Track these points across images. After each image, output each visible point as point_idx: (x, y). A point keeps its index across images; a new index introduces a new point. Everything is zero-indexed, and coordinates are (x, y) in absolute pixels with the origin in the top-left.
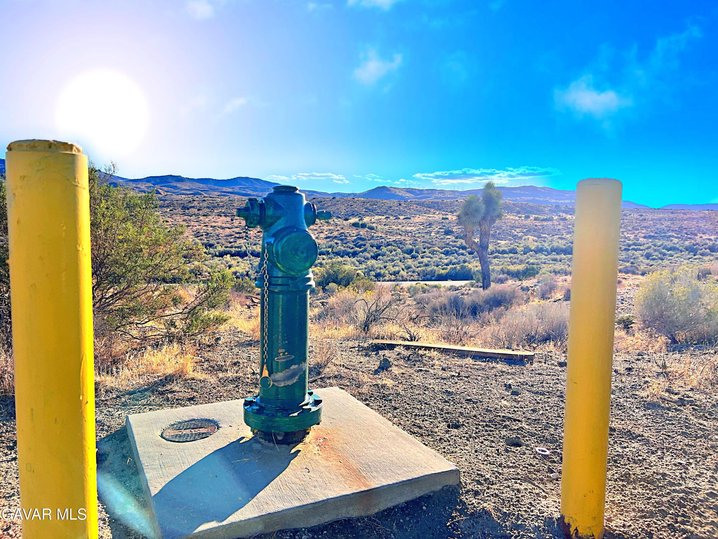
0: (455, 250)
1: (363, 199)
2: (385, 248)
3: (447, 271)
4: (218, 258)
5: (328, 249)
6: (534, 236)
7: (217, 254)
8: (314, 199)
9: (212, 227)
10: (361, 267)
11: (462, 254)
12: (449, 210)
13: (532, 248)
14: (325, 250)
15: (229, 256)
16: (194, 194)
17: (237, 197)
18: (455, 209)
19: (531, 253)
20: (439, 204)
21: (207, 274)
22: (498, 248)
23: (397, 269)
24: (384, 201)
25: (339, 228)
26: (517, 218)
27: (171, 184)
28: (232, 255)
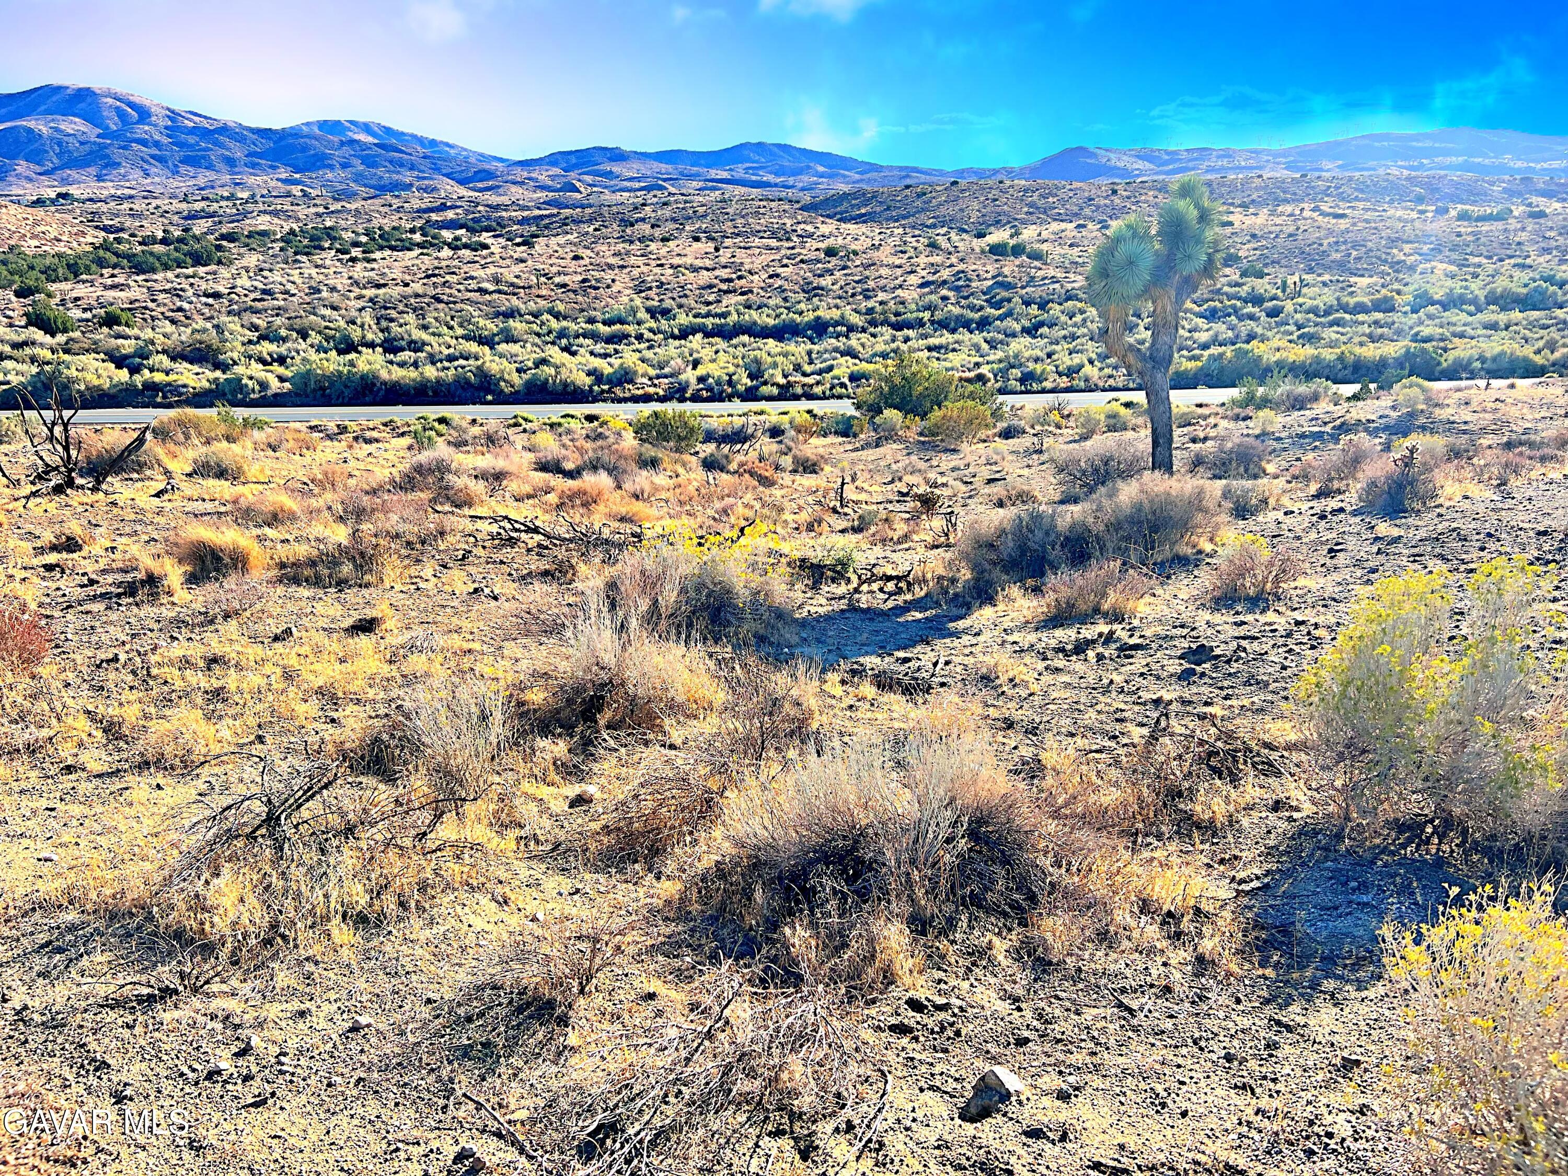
0: (1234, 307)
1: (1023, 182)
2: (1058, 307)
3: (1200, 364)
4: (677, 343)
5: (921, 315)
6: (1451, 262)
7: (676, 331)
8: (907, 187)
9: (672, 267)
10: (991, 358)
11: (1251, 317)
12: (1238, 202)
13: (1436, 297)
14: (915, 315)
15: (699, 336)
16: (648, 189)
17: (739, 190)
18: (1254, 197)
19: (1431, 309)
20: (1215, 186)
21: (645, 380)
22: (1345, 300)
23: (1077, 359)
24: (1076, 185)
25: (954, 260)
26: (1414, 215)
27: (601, 167)
28: (707, 335)
